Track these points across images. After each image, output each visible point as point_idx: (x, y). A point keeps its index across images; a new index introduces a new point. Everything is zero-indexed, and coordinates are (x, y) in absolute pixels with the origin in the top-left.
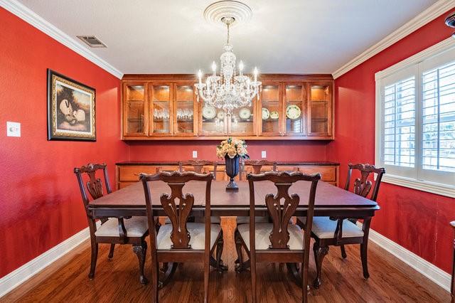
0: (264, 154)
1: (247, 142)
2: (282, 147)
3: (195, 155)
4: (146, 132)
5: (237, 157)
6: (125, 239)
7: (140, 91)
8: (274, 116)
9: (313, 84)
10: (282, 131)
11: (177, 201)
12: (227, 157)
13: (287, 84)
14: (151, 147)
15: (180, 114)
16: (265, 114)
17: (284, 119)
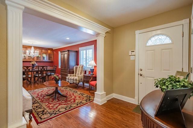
5: (35, 64)
9: (49, 50)
10: (42, 60)
11: (27, 70)
12: (33, 64)
13: (42, 49)
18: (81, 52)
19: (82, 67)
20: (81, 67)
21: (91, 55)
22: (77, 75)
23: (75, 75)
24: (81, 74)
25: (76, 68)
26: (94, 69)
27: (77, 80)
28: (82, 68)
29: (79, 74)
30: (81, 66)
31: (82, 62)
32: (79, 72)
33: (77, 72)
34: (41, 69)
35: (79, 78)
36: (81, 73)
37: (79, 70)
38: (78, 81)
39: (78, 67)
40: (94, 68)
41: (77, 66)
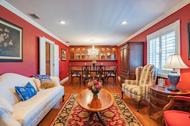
0: (102, 64)
1: (97, 61)
2: (106, 62)
3: (86, 64)
4: (75, 59)
5: (95, 64)
6: (77, 77)
7: (73, 49)
8: (104, 55)
9: (113, 48)
10: (106, 58)
11: (86, 70)
12: (93, 64)
13: (107, 48)
14: (75, 62)
15: (82, 54)
16: (102, 55)
17: (106, 55)
18: (151, 42)
19: (151, 68)
20: (148, 69)
21: (172, 45)
22: (140, 83)
23: (137, 83)
24: (147, 83)
25: (140, 70)
26: (179, 78)
27: (138, 94)
28: (150, 70)
29: (145, 82)
30: (149, 67)
31: (152, 60)
32: (144, 78)
33: (141, 78)
34: (99, 69)
35: (141, 91)
36: (148, 81)
37: (144, 75)
38: (139, 97)
39: (144, 69)
40: (181, 73)
41: (142, 67)
